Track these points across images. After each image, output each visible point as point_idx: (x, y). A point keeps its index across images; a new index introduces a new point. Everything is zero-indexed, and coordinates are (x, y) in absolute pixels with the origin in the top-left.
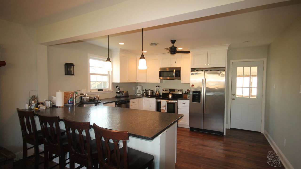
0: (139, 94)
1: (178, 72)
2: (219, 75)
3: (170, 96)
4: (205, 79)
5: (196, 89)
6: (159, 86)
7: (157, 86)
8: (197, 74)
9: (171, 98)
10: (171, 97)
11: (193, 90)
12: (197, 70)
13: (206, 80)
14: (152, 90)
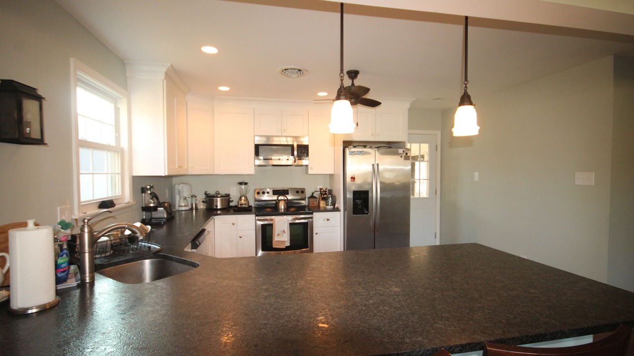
0: (183, 208)
1: (303, 149)
2: (401, 157)
3: (282, 206)
4: (378, 165)
5: (360, 185)
6: (246, 184)
7: (241, 184)
8: (361, 153)
9: (282, 210)
10: (284, 209)
11: (354, 188)
12: (355, 145)
13: (380, 168)
14: (228, 196)
